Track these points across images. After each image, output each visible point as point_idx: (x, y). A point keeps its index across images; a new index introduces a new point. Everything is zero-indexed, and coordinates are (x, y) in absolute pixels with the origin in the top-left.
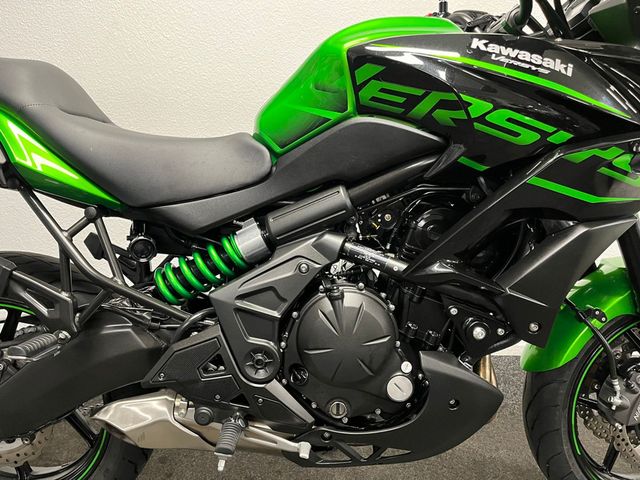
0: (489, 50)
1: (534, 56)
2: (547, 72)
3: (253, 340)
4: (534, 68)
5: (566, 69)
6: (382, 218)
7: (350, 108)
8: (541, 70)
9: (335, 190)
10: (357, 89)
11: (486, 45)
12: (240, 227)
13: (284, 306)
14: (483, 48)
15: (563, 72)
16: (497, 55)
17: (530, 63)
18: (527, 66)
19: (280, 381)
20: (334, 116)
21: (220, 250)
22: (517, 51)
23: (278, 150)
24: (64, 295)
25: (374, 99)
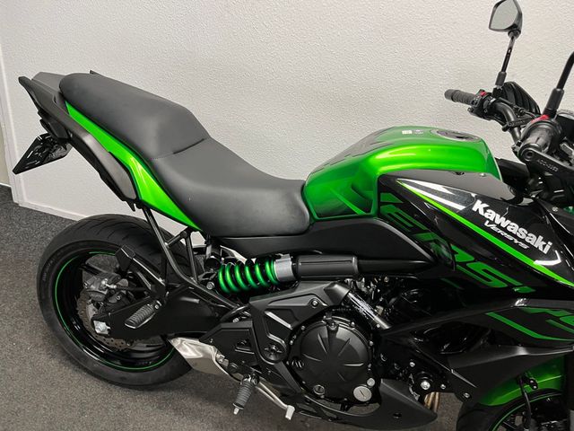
0: (486, 215)
1: (521, 229)
2: (526, 247)
3: (272, 337)
4: (516, 241)
5: (544, 246)
6: (383, 279)
7: (373, 212)
8: (522, 244)
9: (348, 258)
10: (380, 204)
11: (485, 209)
12: (280, 257)
13: (296, 323)
14: (481, 212)
15: (541, 249)
16: (491, 222)
17: (515, 236)
18: (511, 238)
19: (285, 363)
20: (359, 212)
21: (262, 269)
22: (508, 222)
23: (316, 217)
24: (160, 280)
25: (389, 214)
